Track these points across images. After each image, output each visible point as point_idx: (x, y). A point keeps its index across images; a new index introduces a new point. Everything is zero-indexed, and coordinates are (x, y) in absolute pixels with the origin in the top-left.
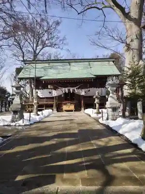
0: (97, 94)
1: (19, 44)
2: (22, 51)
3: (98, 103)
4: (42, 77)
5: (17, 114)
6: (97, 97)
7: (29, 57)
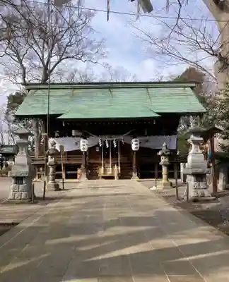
0: (164, 148)
1: (18, 54)
2: (22, 65)
3: (165, 165)
4: (61, 115)
5: (22, 183)
6: (163, 155)
7: (35, 76)
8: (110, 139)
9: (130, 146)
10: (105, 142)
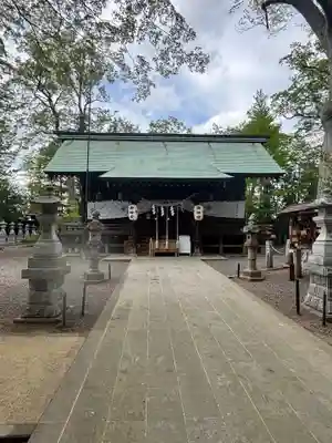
0: (251, 223)
4: (104, 173)
6: (250, 232)
8: (167, 205)
9: (192, 214)
10: (159, 208)
